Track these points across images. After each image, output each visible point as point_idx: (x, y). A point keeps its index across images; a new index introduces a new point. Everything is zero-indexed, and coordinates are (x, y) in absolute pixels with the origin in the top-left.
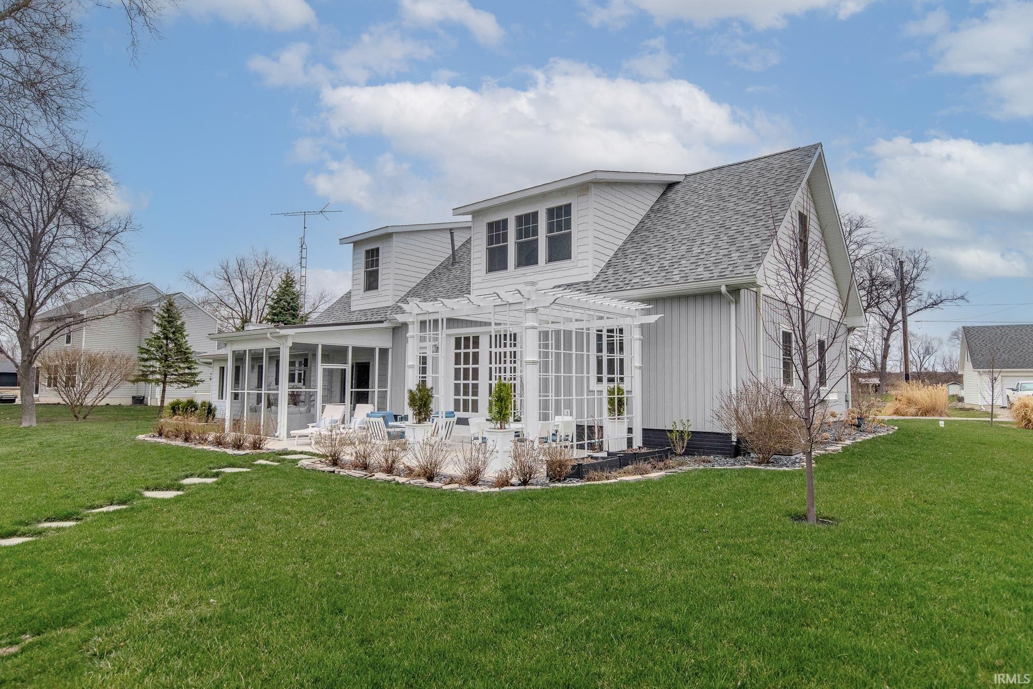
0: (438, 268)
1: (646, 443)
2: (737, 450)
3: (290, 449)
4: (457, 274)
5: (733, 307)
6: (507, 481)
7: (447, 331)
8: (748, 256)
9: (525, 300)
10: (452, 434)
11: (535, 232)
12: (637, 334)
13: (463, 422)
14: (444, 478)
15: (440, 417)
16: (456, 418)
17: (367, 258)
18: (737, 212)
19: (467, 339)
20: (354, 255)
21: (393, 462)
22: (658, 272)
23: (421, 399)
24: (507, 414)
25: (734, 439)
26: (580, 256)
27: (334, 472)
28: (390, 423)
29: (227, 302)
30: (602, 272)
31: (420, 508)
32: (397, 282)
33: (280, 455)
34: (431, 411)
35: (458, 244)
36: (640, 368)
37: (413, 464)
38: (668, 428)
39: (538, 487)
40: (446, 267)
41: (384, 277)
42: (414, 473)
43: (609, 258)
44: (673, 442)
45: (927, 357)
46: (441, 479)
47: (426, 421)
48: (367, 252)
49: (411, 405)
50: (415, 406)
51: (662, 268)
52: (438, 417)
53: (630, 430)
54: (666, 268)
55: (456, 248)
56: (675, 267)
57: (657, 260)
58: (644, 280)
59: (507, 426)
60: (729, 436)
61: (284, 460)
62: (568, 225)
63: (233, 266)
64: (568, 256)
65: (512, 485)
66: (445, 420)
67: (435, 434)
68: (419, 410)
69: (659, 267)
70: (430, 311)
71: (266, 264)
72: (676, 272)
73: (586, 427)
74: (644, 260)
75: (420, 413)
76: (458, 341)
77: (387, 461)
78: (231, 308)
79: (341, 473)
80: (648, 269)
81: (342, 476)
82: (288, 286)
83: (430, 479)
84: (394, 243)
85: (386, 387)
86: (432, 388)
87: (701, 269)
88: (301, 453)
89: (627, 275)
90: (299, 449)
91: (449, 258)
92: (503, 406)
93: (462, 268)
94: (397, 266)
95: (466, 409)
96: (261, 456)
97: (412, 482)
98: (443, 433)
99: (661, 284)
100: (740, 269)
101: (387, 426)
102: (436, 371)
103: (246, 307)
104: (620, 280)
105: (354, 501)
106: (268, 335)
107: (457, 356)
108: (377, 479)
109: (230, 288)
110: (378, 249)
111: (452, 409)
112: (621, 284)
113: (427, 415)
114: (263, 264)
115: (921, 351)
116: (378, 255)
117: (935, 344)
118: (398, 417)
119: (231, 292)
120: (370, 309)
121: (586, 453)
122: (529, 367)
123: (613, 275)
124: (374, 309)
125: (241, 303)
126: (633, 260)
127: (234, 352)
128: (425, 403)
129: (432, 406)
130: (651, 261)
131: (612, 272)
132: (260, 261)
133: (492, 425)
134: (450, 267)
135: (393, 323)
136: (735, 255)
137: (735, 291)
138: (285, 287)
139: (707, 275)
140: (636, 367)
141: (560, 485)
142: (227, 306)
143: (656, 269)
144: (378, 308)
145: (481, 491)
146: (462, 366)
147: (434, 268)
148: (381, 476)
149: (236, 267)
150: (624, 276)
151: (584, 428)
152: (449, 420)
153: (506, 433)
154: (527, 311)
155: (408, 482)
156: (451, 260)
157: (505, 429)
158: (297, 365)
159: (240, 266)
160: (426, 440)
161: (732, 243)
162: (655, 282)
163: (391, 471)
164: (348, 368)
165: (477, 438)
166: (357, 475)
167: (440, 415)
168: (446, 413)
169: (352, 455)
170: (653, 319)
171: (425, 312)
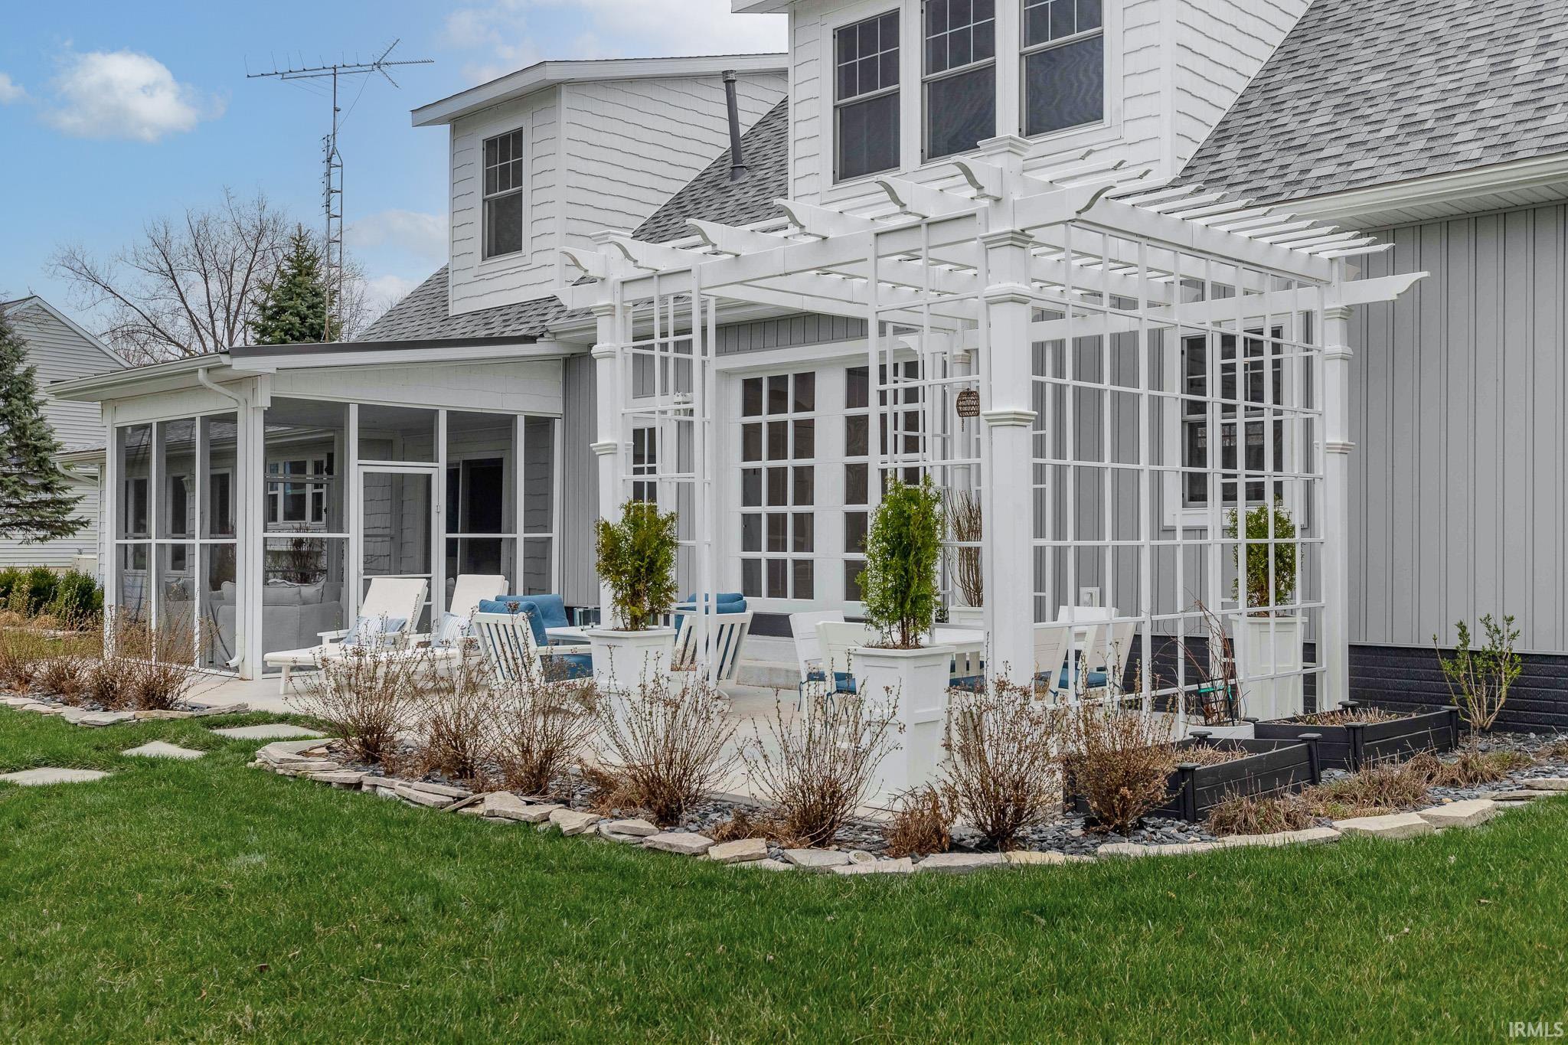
0: (691, 188)
1: (1362, 692)
3: (256, 705)
4: (747, 199)
6: (937, 831)
7: (718, 363)
9: (986, 202)
10: (740, 662)
11: (986, 45)
12: (1332, 342)
13: (773, 626)
14: (716, 810)
15: (701, 610)
16: (749, 613)
17: (489, 160)
19: (778, 384)
20: (453, 156)
21: (549, 755)
22: (1400, 140)
23: (638, 553)
24: (926, 597)
26: (1134, 109)
27: (358, 785)
28: (548, 631)
29: (170, 332)
30: (1201, 155)
31: (624, 946)
32: (575, 227)
33: (219, 725)
34: (670, 589)
35: (747, 121)
36: (1344, 450)
37: (612, 762)
38: (1441, 645)
39: (1056, 857)
40: (714, 184)
41: (538, 213)
42: (614, 795)
43: (1220, 116)
44: (1459, 691)
46: (705, 815)
47: (655, 622)
48: (490, 144)
49: (607, 571)
50: (618, 573)
51: (1412, 126)
52: (694, 609)
53: (1310, 652)
54: (1428, 125)
55: (743, 131)
56: (1457, 120)
57: (1390, 105)
58: (1354, 167)
59: (924, 638)
61: (223, 741)
62: (1093, 13)
63: (180, 237)
64: (1092, 112)
65: (957, 847)
66: (715, 619)
67: (687, 662)
68: (632, 586)
69: (1402, 126)
70: (663, 269)
71: (261, 232)
72: (1466, 133)
73: (1181, 640)
74: (1340, 110)
75: (635, 597)
76: (751, 387)
77: (527, 751)
78: (178, 345)
79: (382, 792)
80: (1361, 133)
81: (381, 803)
82: (300, 273)
83: (668, 818)
84: (564, 110)
85: (547, 527)
86: (672, 517)
88: (283, 719)
89: (1290, 158)
90: (278, 707)
91: (723, 158)
92: (913, 568)
93: (762, 186)
94: (574, 179)
95: (777, 589)
96: (154, 732)
97: (605, 827)
98: (709, 660)
99: (1419, 174)
101: (541, 640)
102: (684, 462)
103: (216, 342)
104: (1267, 174)
105: (387, 909)
106: (201, 374)
107: (750, 434)
108: (492, 814)
109: (175, 294)
110: (518, 135)
111: (736, 588)
112: (1274, 186)
113: (660, 602)
114: (255, 232)
116: (519, 153)
118: (577, 611)
119: (179, 304)
120: (500, 309)
121: (1183, 726)
122: (1002, 435)
123: (1242, 162)
124: (510, 307)
125: (202, 332)
126: (1303, 116)
127: (121, 431)
128: (652, 562)
129: (672, 573)
130: (1370, 111)
131: (1235, 154)
132: (246, 225)
133: (875, 636)
134: (727, 182)
135: (563, 342)
138: (294, 276)
140: (1330, 448)
141: (1130, 848)
142: (169, 339)
143: (1392, 131)
144: (522, 304)
145: (848, 871)
146: (764, 464)
147: (679, 187)
148: (504, 803)
149: (188, 241)
150: (1278, 162)
151: (1176, 643)
152: (728, 618)
153: (919, 663)
154: (991, 243)
155: (591, 830)
156: (729, 164)
157: (918, 646)
158: (310, 470)
159: (196, 238)
160: (651, 686)
162: (1392, 169)
163: (539, 787)
164: (438, 473)
165: (816, 677)
166: (431, 799)
167: (701, 604)
168: (721, 599)
169: (421, 728)
170: (1389, 287)
171: (649, 273)
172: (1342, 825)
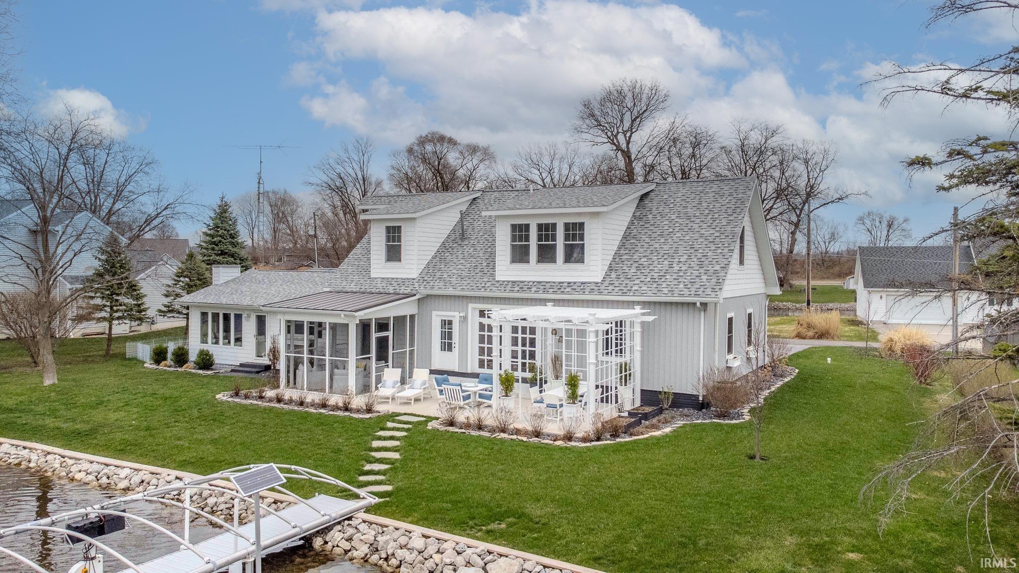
1: (643, 401)
2: (702, 406)
3: (391, 410)
5: (702, 313)
8: (713, 280)
11: (554, 238)
12: (638, 328)
14: (550, 436)
17: (387, 233)
18: (702, 236)
22: (651, 283)
25: (701, 398)
30: (606, 275)
32: (420, 257)
39: (609, 442)
41: (408, 252)
42: (522, 433)
43: (609, 262)
44: (662, 401)
45: (832, 243)
48: (388, 228)
51: (654, 280)
53: (633, 393)
54: (657, 280)
56: (663, 280)
57: (648, 271)
58: (642, 289)
60: (697, 397)
62: (582, 238)
64: (581, 260)
65: (593, 441)
69: (651, 279)
72: (664, 285)
74: (638, 269)
80: (643, 278)
83: (537, 437)
87: (681, 286)
89: (628, 282)
91: (454, 230)
94: (419, 244)
100: (709, 291)
104: (622, 285)
106: (342, 315)
110: (399, 228)
112: (625, 290)
115: (827, 237)
116: (399, 233)
117: (841, 229)
123: (617, 280)
126: (629, 268)
127: (288, 321)
130: (644, 271)
131: (615, 276)
136: (704, 277)
137: (704, 305)
139: (686, 292)
140: (638, 350)
141: (620, 440)
143: (649, 280)
150: (625, 282)
161: (701, 266)
162: (650, 292)
163: (503, 431)
170: (650, 319)
172: (650, 434)
